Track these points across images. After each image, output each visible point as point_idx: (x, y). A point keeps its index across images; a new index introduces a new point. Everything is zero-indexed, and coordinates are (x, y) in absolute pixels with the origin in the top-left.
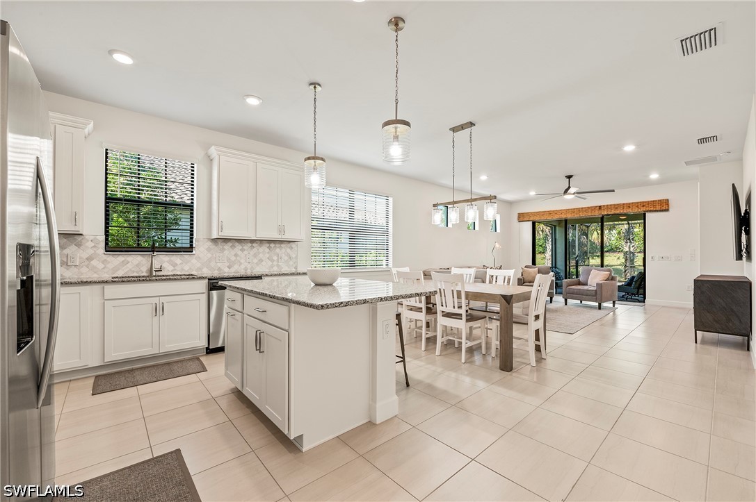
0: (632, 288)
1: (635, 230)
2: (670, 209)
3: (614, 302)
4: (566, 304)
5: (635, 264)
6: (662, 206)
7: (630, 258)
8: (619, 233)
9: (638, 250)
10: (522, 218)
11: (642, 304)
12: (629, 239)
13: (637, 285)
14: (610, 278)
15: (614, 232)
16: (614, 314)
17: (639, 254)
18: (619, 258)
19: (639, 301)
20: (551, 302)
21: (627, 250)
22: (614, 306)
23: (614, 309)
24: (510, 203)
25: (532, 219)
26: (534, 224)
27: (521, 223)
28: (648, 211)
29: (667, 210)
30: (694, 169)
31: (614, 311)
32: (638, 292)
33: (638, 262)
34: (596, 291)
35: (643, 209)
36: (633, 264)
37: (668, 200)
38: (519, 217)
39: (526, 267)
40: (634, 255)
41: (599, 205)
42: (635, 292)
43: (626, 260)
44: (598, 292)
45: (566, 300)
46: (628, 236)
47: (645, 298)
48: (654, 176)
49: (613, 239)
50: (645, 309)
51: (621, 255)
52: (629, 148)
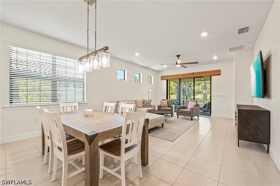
0: (206, 109)
1: (207, 86)
2: (221, 74)
3: (198, 116)
4: (178, 118)
5: (207, 98)
6: (218, 73)
7: (205, 96)
8: (202, 87)
9: (208, 93)
10: (163, 78)
11: (210, 116)
12: (205, 89)
13: (208, 108)
14: (197, 105)
15: (200, 86)
16: (198, 122)
17: (208, 94)
18: (201, 96)
19: (209, 115)
20: (172, 117)
21: (204, 93)
22: (198, 118)
23: (198, 120)
24: (158, 72)
25: (166, 78)
26: (167, 81)
27: (162, 80)
28: (212, 75)
29: (220, 75)
30: (233, 54)
31: (198, 121)
32: (208, 110)
33: (208, 97)
34: (190, 111)
35: (210, 74)
36: (206, 98)
37: (220, 70)
38: (161, 78)
39: (162, 100)
40: (207, 95)
41: (193, 72)
42: (207, 111)
43: (204, 97)
44: (191, 112)
45: (178, 116)
46: (205, 88)
47: (211, 113)
48: (215, 58)
49: (200, 89)
50: (211, 120)
51: (202, 95)
52: (204, 34)
